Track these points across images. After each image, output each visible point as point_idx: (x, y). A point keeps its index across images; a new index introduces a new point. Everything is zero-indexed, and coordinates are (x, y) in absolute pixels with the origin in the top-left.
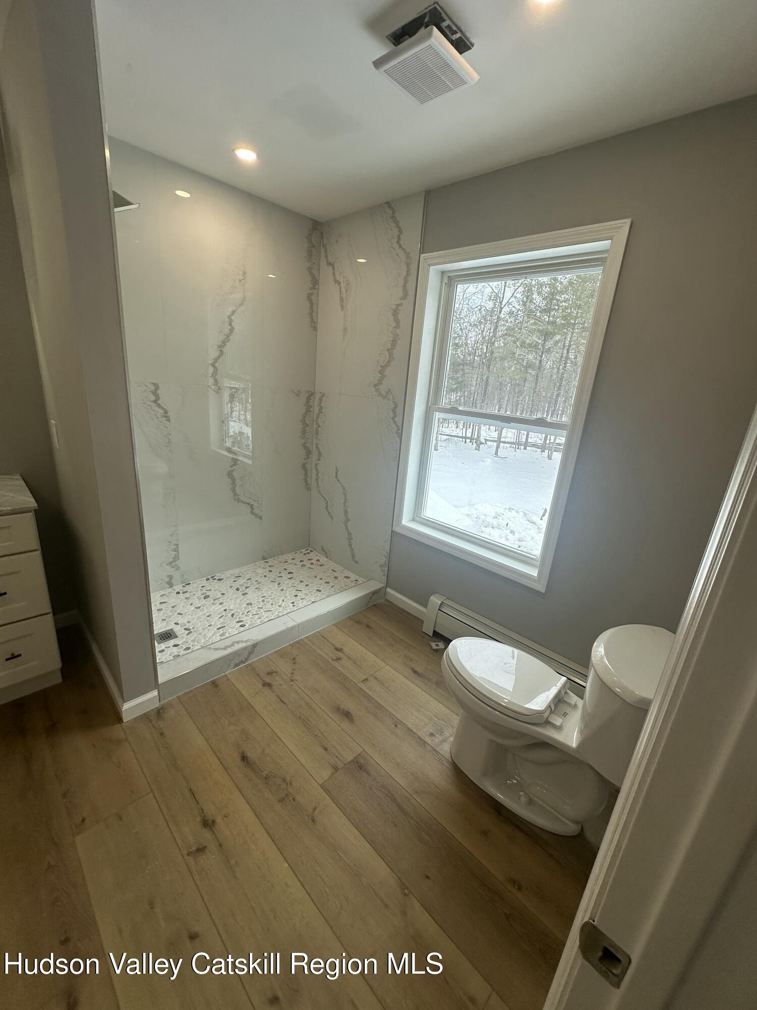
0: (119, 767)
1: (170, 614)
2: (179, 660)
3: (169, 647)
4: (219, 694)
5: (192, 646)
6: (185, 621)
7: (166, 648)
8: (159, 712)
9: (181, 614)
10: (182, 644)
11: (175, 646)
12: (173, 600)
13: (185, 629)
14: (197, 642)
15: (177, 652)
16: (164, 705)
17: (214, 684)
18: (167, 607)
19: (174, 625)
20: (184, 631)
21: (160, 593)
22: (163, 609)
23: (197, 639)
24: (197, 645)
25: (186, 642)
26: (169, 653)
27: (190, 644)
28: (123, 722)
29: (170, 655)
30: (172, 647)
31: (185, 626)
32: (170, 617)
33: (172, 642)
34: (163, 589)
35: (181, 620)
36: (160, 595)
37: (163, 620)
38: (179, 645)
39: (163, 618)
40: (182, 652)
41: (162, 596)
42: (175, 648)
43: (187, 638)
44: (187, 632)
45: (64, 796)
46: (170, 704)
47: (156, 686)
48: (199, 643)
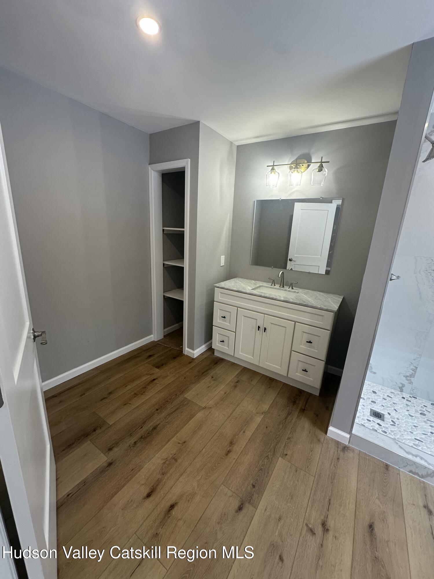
0: (311, 451)
1: (389, 406)
2: (375, 433)
3: (375, 422)
4: (386, 475)
5: (389, 433)
6: (397, 417)
7: (373, 421)
8: (345, 448)
9: (396, 411)
10: (383, 427)
11: (378, 424)
12: (396, 400)
13: (392, 421)
14: (394, 434)
15: (377, 428)
16: (350, 447)
17: (387, 467)
18: (390, 401)
19: (387, 413)
20: (390, 421)
21: (392, 390)
22: (387, 400)
23: (395, 432)
24: (393, 435)
25: (387, 428)
26: (372, 425)
27: (388, 431)
28: (327, 435)
29: (371, 426)
30: (376, 423)
31: (394, 419)
32: (388, 407)
33: (379, 421)
34: (394, 389)
35: (393, 414)
36: (391, 391)
37: (382, 405)
38: (381, 426)
39: (384, 405)
40: (380, 431)
41: (392, 393)
42: (378, 425)
43: (389, 426)
44: (392, 423)
45: (289, 438)
46: (353, 450)
47: (350, 432)
48: (394, 435)
